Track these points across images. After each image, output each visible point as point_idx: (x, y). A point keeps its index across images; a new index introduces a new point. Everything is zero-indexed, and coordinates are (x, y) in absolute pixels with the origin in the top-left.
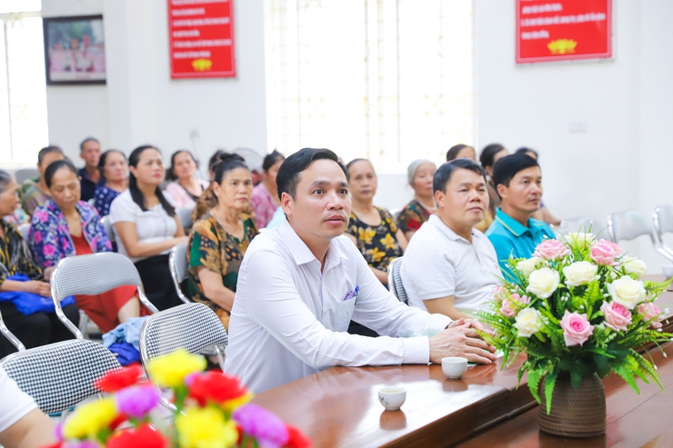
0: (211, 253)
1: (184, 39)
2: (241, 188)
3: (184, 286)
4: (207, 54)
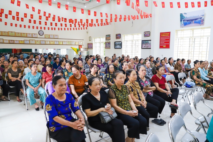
0: (196, 73)
1: (162, 43)
4: (165, 45)
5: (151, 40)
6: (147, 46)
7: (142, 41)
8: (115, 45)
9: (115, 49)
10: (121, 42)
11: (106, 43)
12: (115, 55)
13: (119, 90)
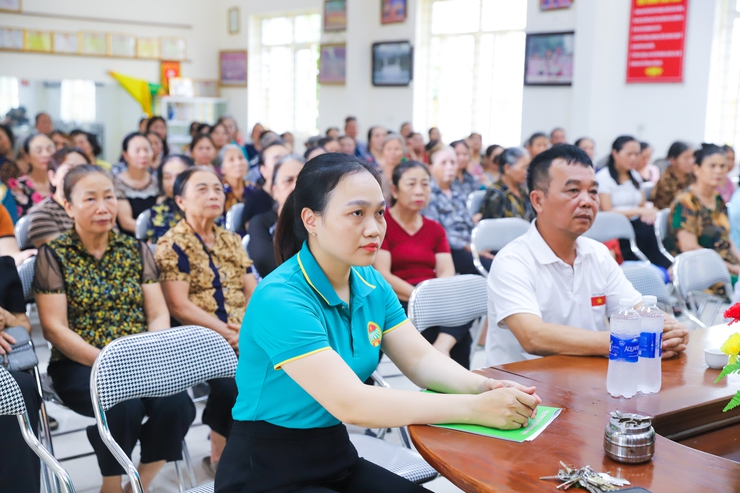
0: (690, 219)
1: (640, 51)
2: (718, 170)
3: (666, 243)
4: (659, 63)
5: (572, 33)
6: (554, 69)
7: (530, 37)
8: (376, 62)
9: (375, 84)
10: (406, 42)
11: (324, 49)
12: (351, 123)
13: (92, 257)
